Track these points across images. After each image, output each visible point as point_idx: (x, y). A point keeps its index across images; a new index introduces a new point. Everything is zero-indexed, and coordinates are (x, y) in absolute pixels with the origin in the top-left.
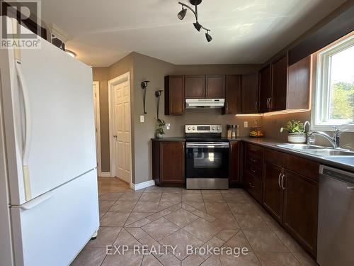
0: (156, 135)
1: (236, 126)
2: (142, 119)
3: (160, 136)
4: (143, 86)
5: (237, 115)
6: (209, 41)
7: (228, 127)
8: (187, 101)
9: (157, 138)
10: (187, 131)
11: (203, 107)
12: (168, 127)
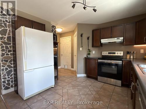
0: (87, 56)
1: (134, 52)
2: (81, 49)
3: (89, 56)
4: (82, 36)
5: (135, 46)
6: (95, 12)
7: (128, 53)
8: (102, 40)
9: (87, 57)
10: (103, 54)
11: (110, 42)
12: (94, 52)
